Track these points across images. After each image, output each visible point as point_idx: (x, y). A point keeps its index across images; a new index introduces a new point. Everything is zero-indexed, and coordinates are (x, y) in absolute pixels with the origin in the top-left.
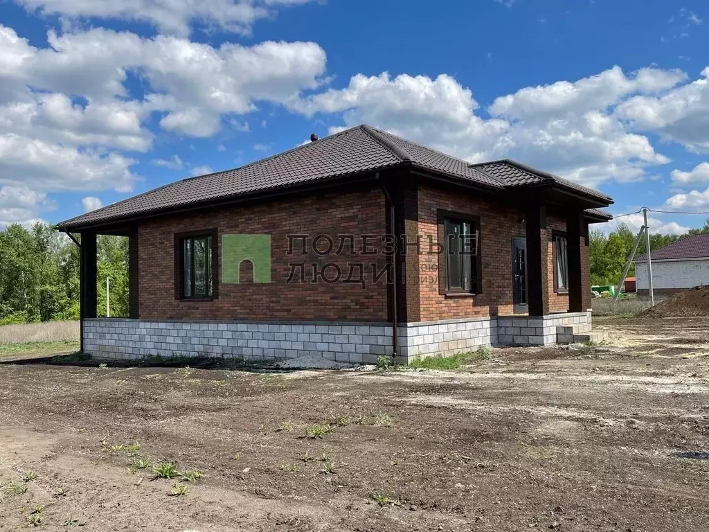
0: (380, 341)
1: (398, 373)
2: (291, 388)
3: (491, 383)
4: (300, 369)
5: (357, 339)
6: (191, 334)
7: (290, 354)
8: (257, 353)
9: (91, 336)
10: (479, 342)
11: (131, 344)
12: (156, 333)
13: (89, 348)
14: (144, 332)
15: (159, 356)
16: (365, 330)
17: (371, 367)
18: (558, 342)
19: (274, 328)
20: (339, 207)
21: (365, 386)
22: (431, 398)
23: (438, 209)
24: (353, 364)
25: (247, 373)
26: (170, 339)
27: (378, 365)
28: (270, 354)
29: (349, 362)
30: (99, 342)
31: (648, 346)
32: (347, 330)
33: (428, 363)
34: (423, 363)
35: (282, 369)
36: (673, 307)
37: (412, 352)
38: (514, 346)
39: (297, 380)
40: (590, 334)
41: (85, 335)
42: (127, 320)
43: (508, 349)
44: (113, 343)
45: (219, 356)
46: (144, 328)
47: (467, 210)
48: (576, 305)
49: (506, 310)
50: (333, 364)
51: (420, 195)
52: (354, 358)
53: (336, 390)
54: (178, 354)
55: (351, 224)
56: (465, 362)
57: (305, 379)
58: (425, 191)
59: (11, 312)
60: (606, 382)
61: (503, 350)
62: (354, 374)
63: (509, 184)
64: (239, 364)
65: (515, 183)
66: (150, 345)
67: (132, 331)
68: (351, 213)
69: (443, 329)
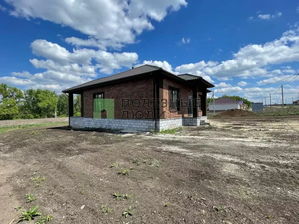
0: (151, 125)
1: (157, 135)
2: (123, 141)
3: (188, 140)
4: (127, 133)
5: (144, 124)
6: (97, 121)
7: (125, 128)
8: (116, 127)
9: (72, 121)
10: (179, 125)
11: (82, 124)
12: (89, 121)
13: (71, 125)
14: (85, 121)
15: (89, 128)
16: (146, 121)
17: (148, 133)
18: (200, 125)
19: (120, 120)
20: (139, 84)
21: (147, 140)
22: (170, 147)
23: (169, 86)
24: (143, 132)
25: (111, 134)
26: (92, 123)
27: (151, 132)
28: (119, 128)
29: (142, 131)
30: (74, 123)
31: (227, 126)
32: (142, 121)
33: (166, 132)
34: (164, 132)
35: (122, 133)
36: (222, 114)
37: (161, 128)
38: (188, 126)
39: (125, 137)
40: (209, 122)
41: (70, 121)
42: (81, 117)
43: (187, 127)
44: (77, 123)
45: (105, 128)
46: (85, 119)
47: (177, 87)
48: (204, 114)
49: (186, 115)
50: (137, 131)
51: (164, 81)
52: (143, 130)
53: (137, 142)
54: (94, 127)
55: (143, 90)
56: (177, 131)
57: (128, 137)
58: (166, 80)
59: (62, 114)
60: (228, 141)
61: (186, 127)
62: (143, 135)
63: (189, 79)
64: (110, 131)
65: (190, 79)
66: (87, 124)
67: (82, 120)
68: (143, 86)
69: (170, 121)
